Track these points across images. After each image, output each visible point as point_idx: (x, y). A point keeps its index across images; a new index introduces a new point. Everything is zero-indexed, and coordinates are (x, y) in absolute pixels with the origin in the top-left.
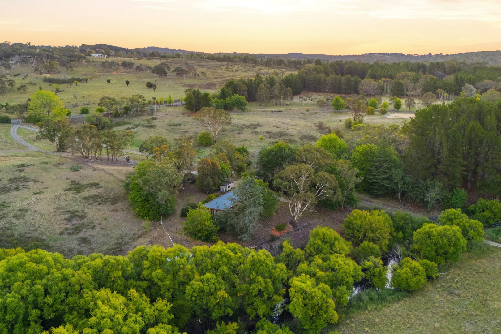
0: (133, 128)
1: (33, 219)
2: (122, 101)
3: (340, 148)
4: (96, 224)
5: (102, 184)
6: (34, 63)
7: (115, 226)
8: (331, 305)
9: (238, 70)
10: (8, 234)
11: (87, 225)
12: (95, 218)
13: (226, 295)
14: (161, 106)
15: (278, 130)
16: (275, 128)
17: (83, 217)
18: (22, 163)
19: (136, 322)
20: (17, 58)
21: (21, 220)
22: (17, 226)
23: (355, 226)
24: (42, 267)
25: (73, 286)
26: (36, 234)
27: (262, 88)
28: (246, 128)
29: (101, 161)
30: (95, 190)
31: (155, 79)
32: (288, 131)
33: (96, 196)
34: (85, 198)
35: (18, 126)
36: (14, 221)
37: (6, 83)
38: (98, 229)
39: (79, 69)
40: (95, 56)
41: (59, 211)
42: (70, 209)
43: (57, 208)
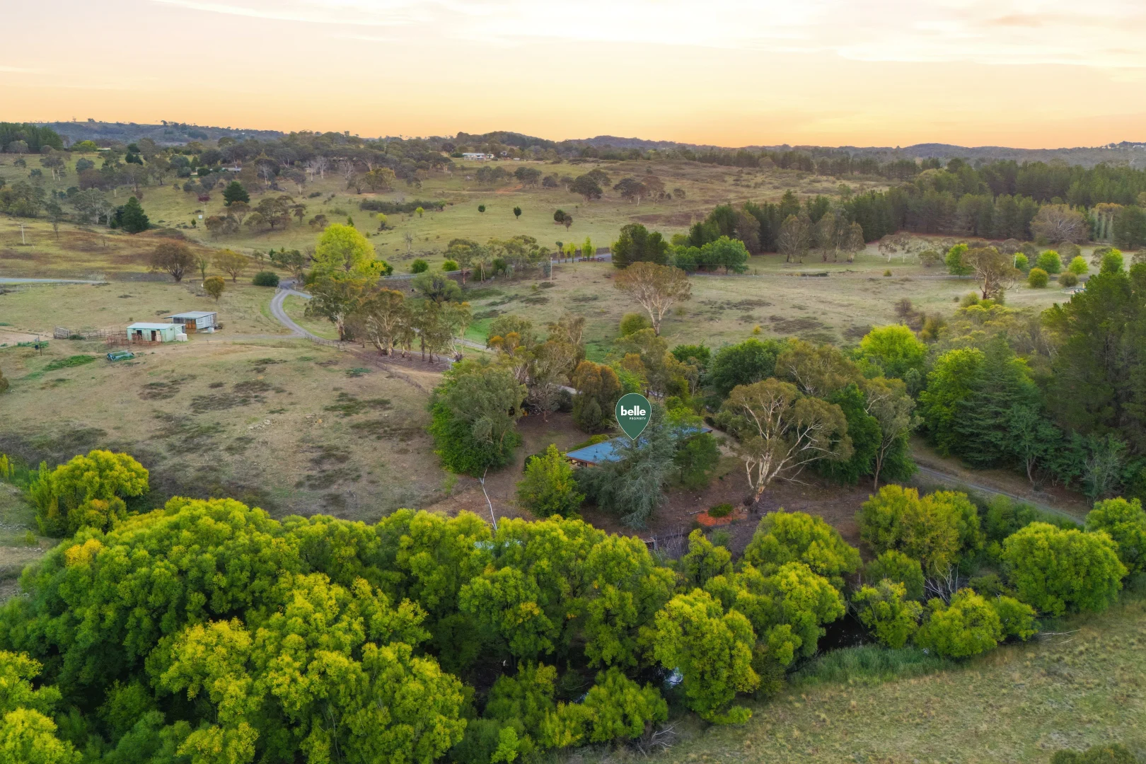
0: (502, 303)
1: (258, 456)
2: (492, 248)
3: (905, 356)
4: (362, 473)
5: (394, 402)
6: (348, 170)
7: (395, 478)
8: (742, 654)
9: (763, 183)
10: (210, 479)
11: (347, 474)
12: (365, 463)
13: (536, 612)
14: (571, 259)
15: (800, 315)
16: (796, 310)
17: (342, 459)
18: (266, 357)
19: (349, 630)
20: (320, 162)
21: (237, 457)
22: (227, 465)
23: (880, 518)
24: (224, 527)
25: (265, 562)
26: (256, 483)
27: (792, 223)
28: (731, 308)
29: (409, 360)
30: (378, 413)
31: (578, 204)
32: (821, 318)
33: (378, 423)
34: (357, 427)
35: (290, 292)
36: (227, 457)
37: (290, 210)
38: (363, 482)
39: (434, 183)
40: (472, 158)
41: (305, 446)
42: (325, 444)
43: (303, 440)
